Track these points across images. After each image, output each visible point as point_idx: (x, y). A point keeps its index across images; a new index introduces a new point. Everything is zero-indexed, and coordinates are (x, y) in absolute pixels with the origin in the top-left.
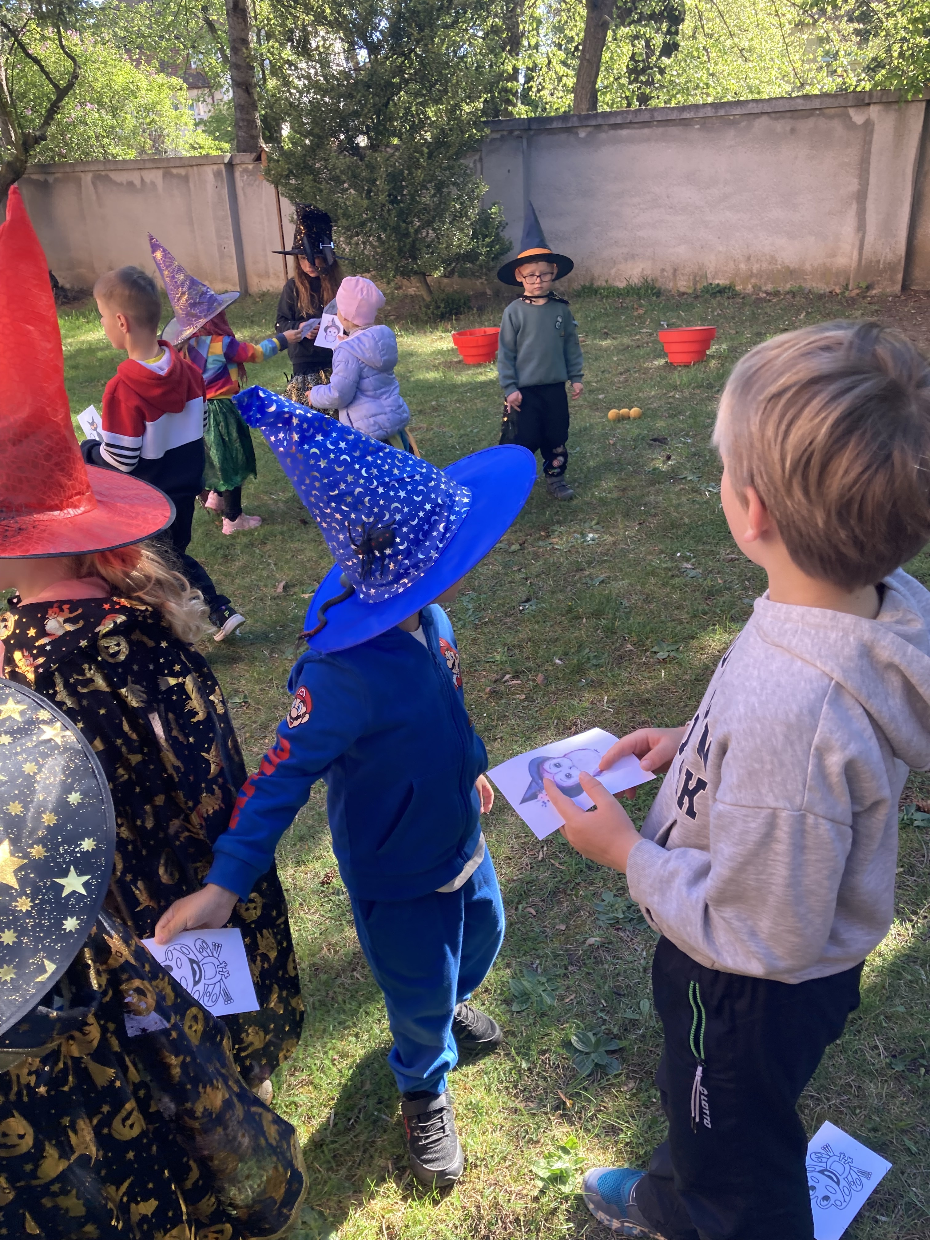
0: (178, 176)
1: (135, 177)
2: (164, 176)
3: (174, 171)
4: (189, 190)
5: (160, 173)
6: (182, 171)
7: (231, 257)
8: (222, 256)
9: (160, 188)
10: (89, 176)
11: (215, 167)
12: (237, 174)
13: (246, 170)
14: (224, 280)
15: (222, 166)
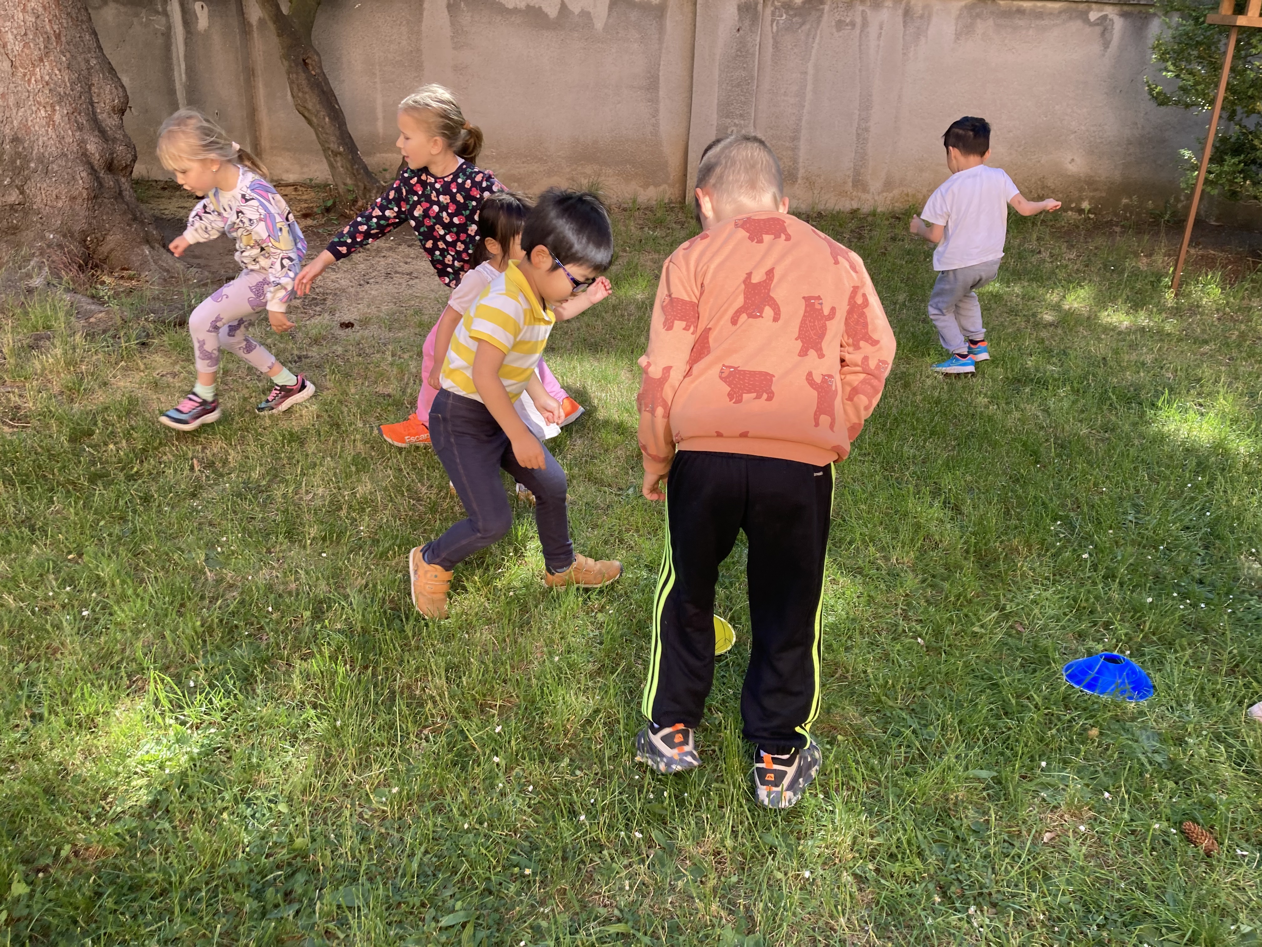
0: (645, 8)
1: (550, 5)
2: (613, 4)
4: (661, 29)
9: (599, 25)
12: (768, 11)
13: (788, 7)
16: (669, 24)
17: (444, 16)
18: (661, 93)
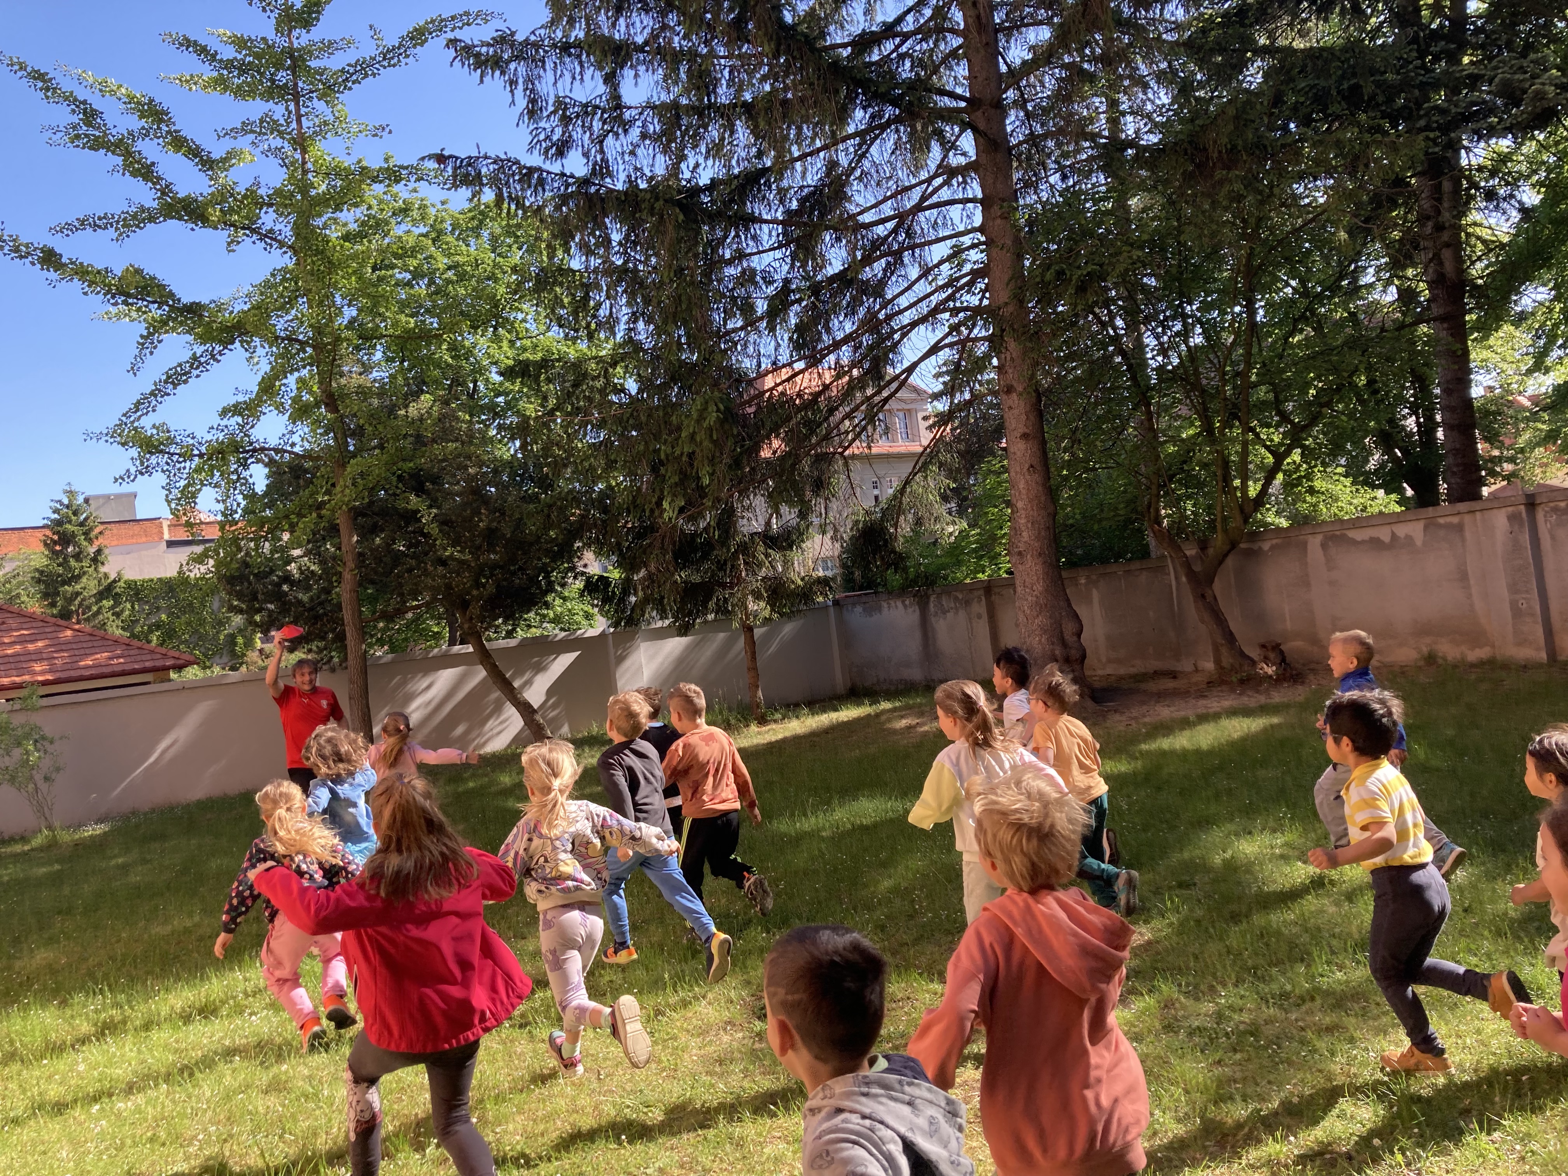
0: (1449, 526)
1: (1384, 534)
2: (1426, 528)
3: (1441, 521)
4: (1463, 540)
5: (1420, 525)
6: (1455, 520)
7: (1533, 615)
8: (1517, 613)
9: (1419, 542)
10: (1319, 538)
11: (1510, 509)
12: (1540, 515)
13: (1555, 510)
14: (1521, 643)
15: (1522, 507)
16: (1468, 534)
17: (1319, 553)
18: (1472, 582)
